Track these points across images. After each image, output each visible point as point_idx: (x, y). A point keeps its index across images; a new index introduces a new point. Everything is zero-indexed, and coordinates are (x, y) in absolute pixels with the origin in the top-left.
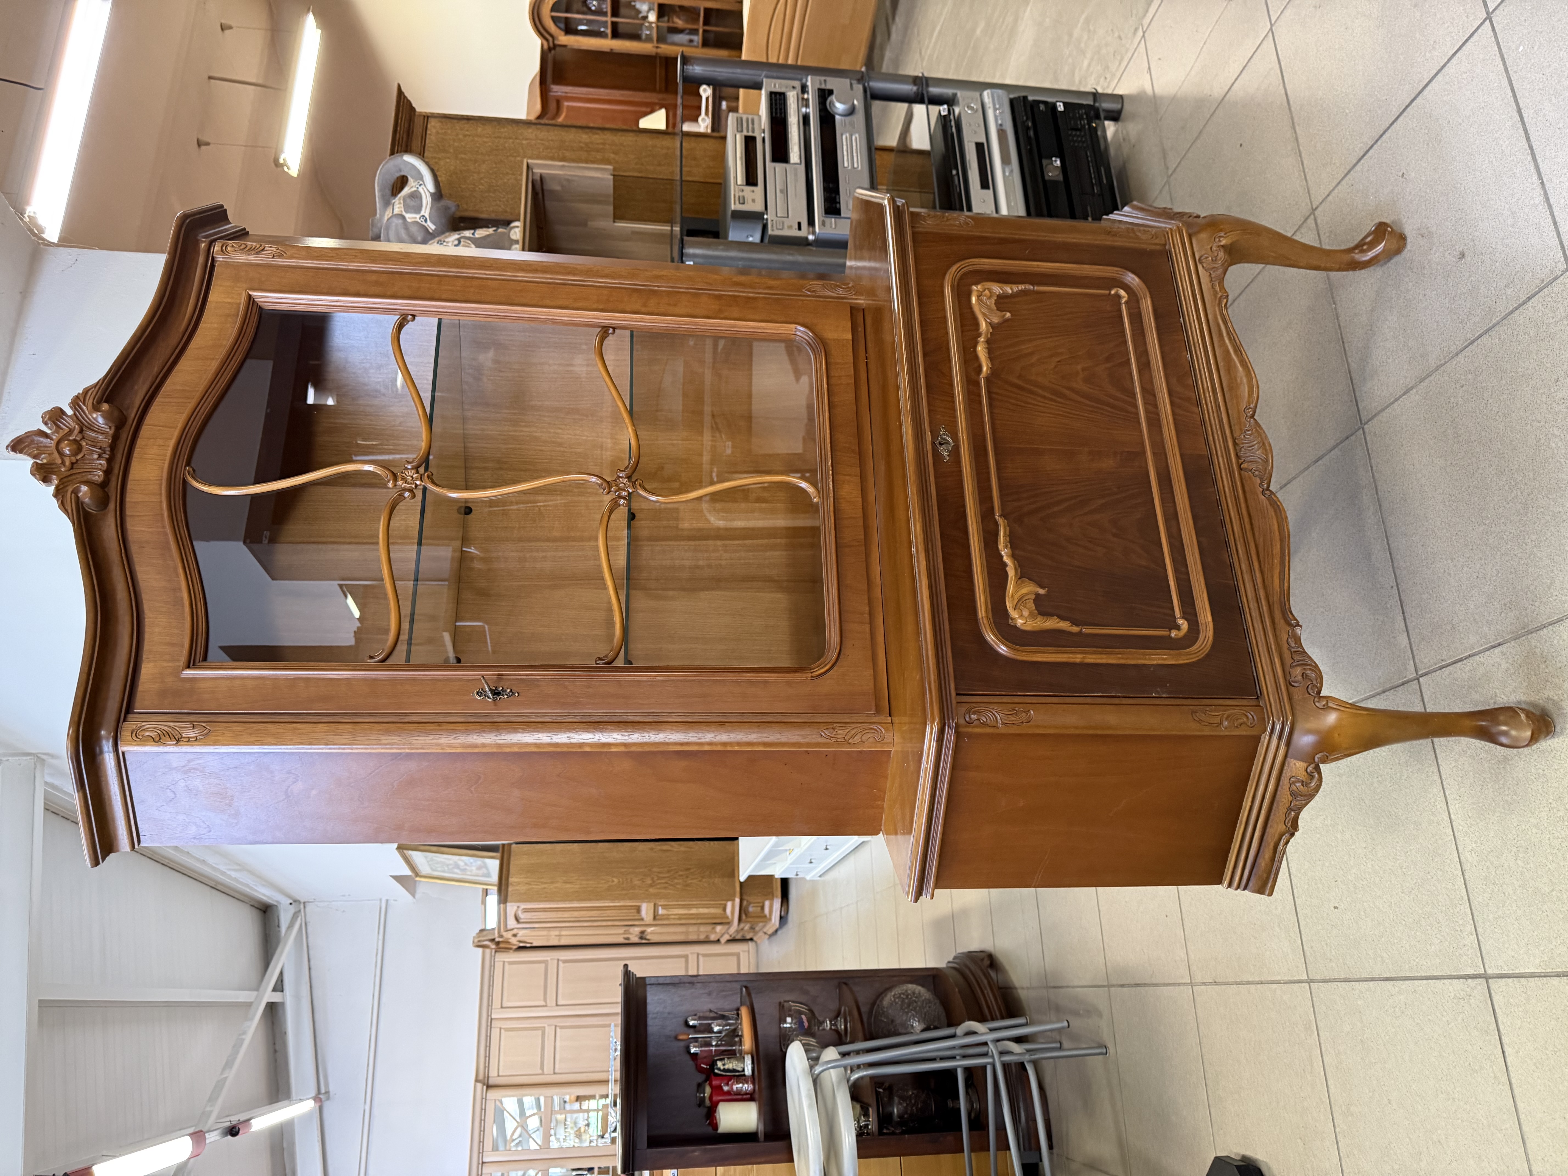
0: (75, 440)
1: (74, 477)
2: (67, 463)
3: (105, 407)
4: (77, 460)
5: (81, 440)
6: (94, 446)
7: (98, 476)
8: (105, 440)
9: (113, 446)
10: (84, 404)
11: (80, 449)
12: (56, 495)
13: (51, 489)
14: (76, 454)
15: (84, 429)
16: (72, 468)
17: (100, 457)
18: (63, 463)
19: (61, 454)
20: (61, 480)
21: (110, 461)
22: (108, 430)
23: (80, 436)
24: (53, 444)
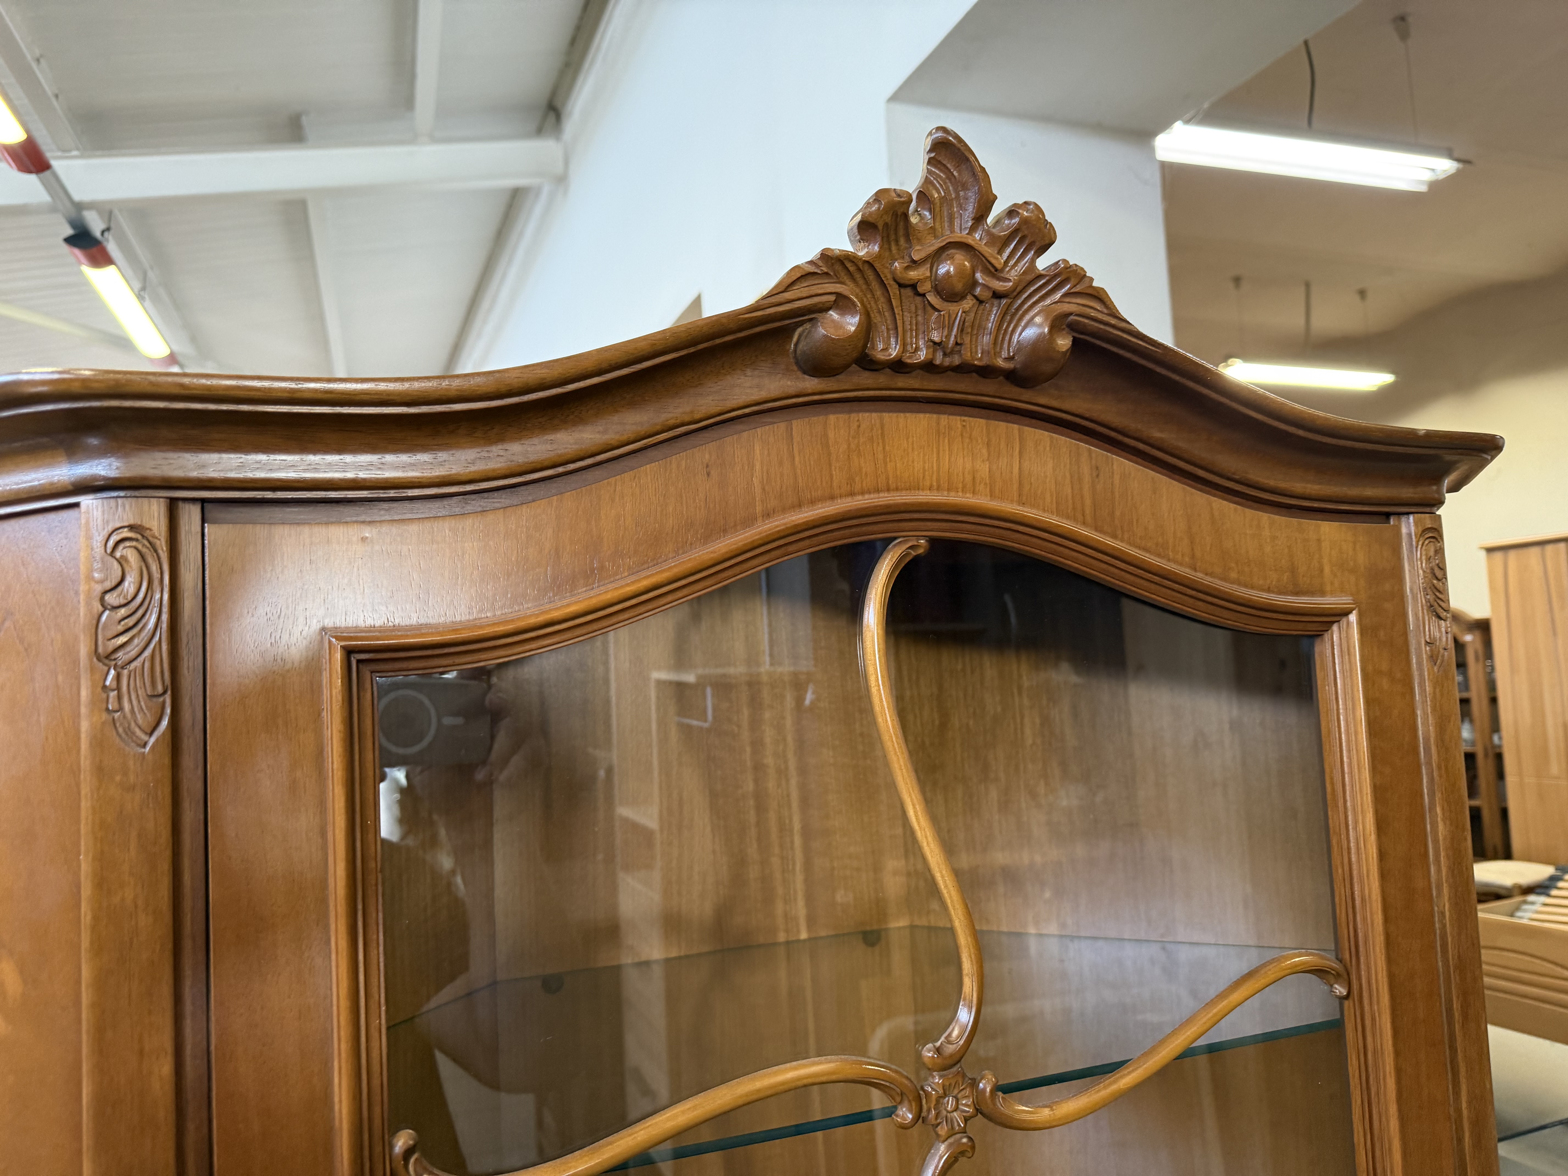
0: (975, 283)
2: (913, 274)
3: (1064, 343)
4: (924, 295)
5: (975, 296)
6: (962, 330)
7: (888, 349)
8: (978, 352)
9: (964, 369)
10: (1066, 294)
11: (952, 296)
12: (826, 256)
14: (938, 290)
15: (1004, 301)
16: (901, 286)
17: (936, 345)
18: (914, 263)
19: (936, 256)
20: (868, 263)
21: (929, 367)
22: (1004, 354)
23: (987, 294)
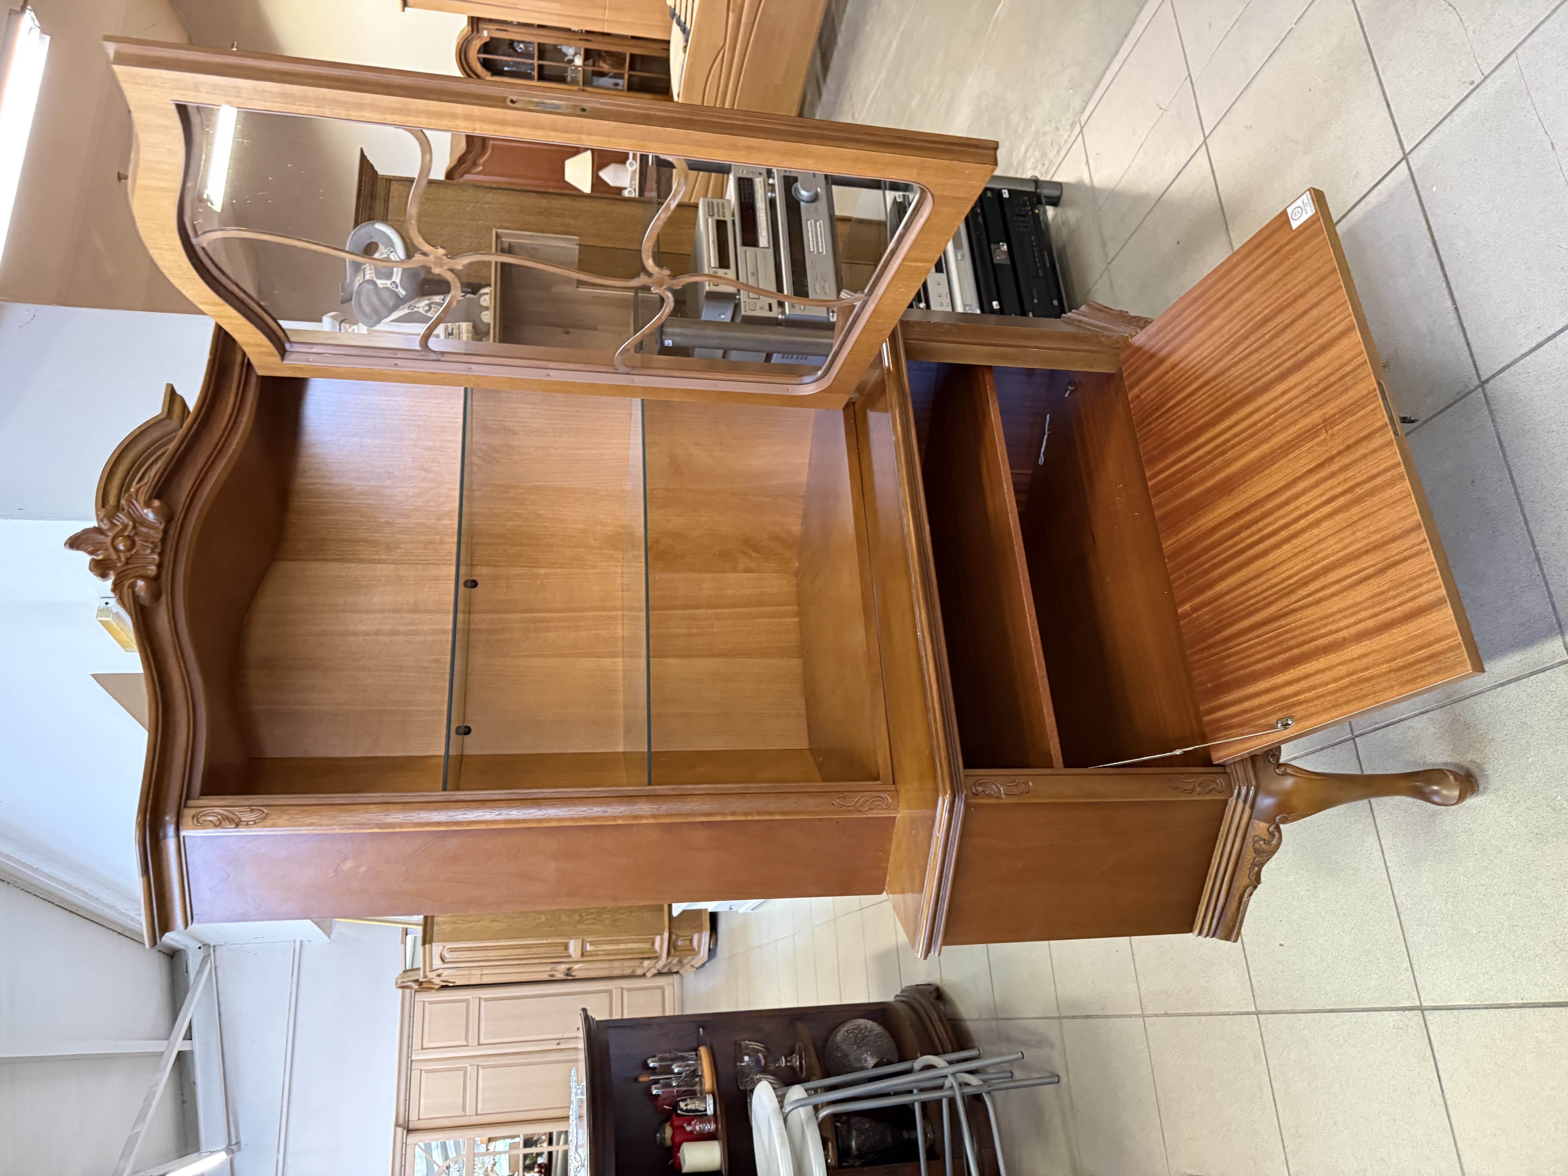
0: (129, 537)
1: (129, 572)
2: (123, 559)
3: (156, 503)
4: (132, 555)
5: (135, 535)
6: (147, 542)
7: (152, 570)
8: (158, 536)
9: (163, 541)
10: (136, 500)
11: (133, 544)
12: (114, 590)
13: (109, 583)
14: (130, 550)
15: (137, 524)
16: (127, 563)
17: (152, 552)
18: (119, 558)
19: (117, 550)
20: (117, 575)
21: (161, 554)
22: (159, 525)
23: (134, 531)
24: (108, 540)
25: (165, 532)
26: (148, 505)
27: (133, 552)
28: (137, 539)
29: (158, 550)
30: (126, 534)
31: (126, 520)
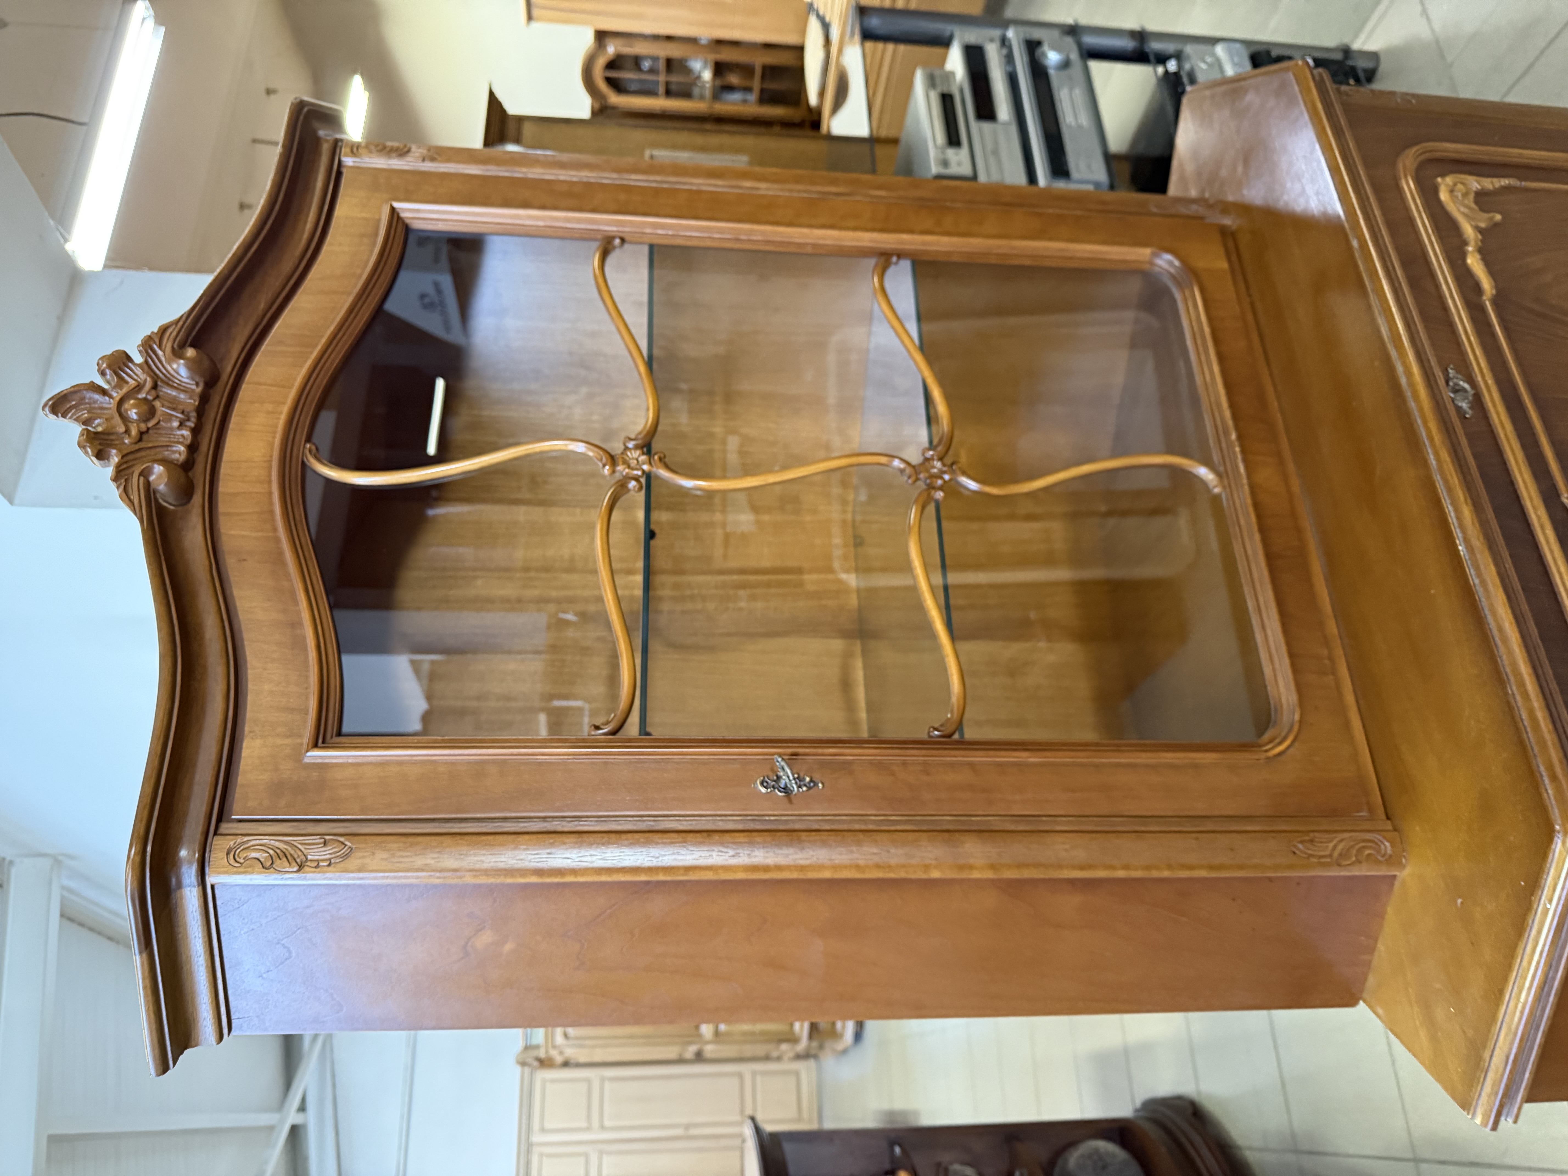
0: (145, 399)
1: (143, 453)
2: (134, 432)
3: (190, 352)
4: (148, 429)
5: (154, 399)
6: (174, 409)
7: (179, 452)
8: (190, 402)
9: (201, 411)
10: (160, 347)
11: (152, 412)
12: (115, 479)
13: (110, 471)
14: (147, 420)
15: (159, 383)
16: (140, 440)
17: (182, 425)
18: (127, 431)
19: (125, 419)
20: (123, 457)
21: (196, 431)
22: (194, 387)
23: (153, 392)
24: (113, 404)
25: (204, 399)
26: (178, 353)
27: (151, 424)
28: (157, 404)
29: (191, 424)
30: (142, 396)
31: (142, 376)
